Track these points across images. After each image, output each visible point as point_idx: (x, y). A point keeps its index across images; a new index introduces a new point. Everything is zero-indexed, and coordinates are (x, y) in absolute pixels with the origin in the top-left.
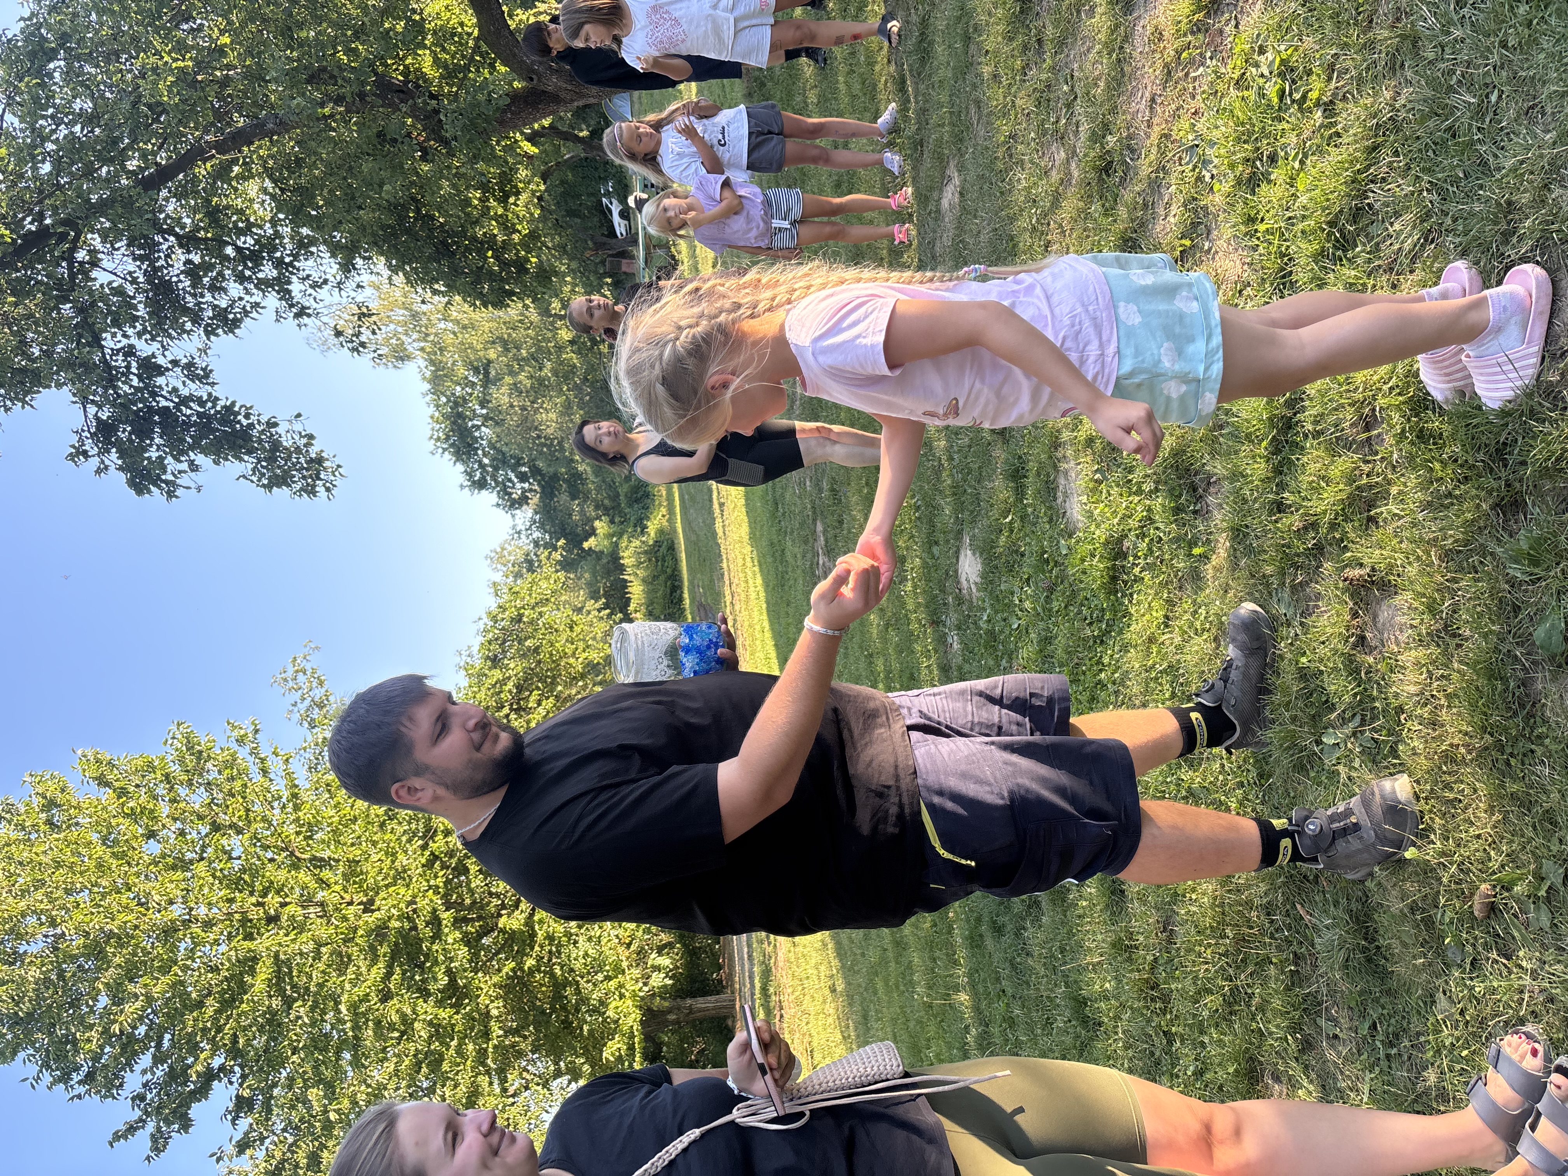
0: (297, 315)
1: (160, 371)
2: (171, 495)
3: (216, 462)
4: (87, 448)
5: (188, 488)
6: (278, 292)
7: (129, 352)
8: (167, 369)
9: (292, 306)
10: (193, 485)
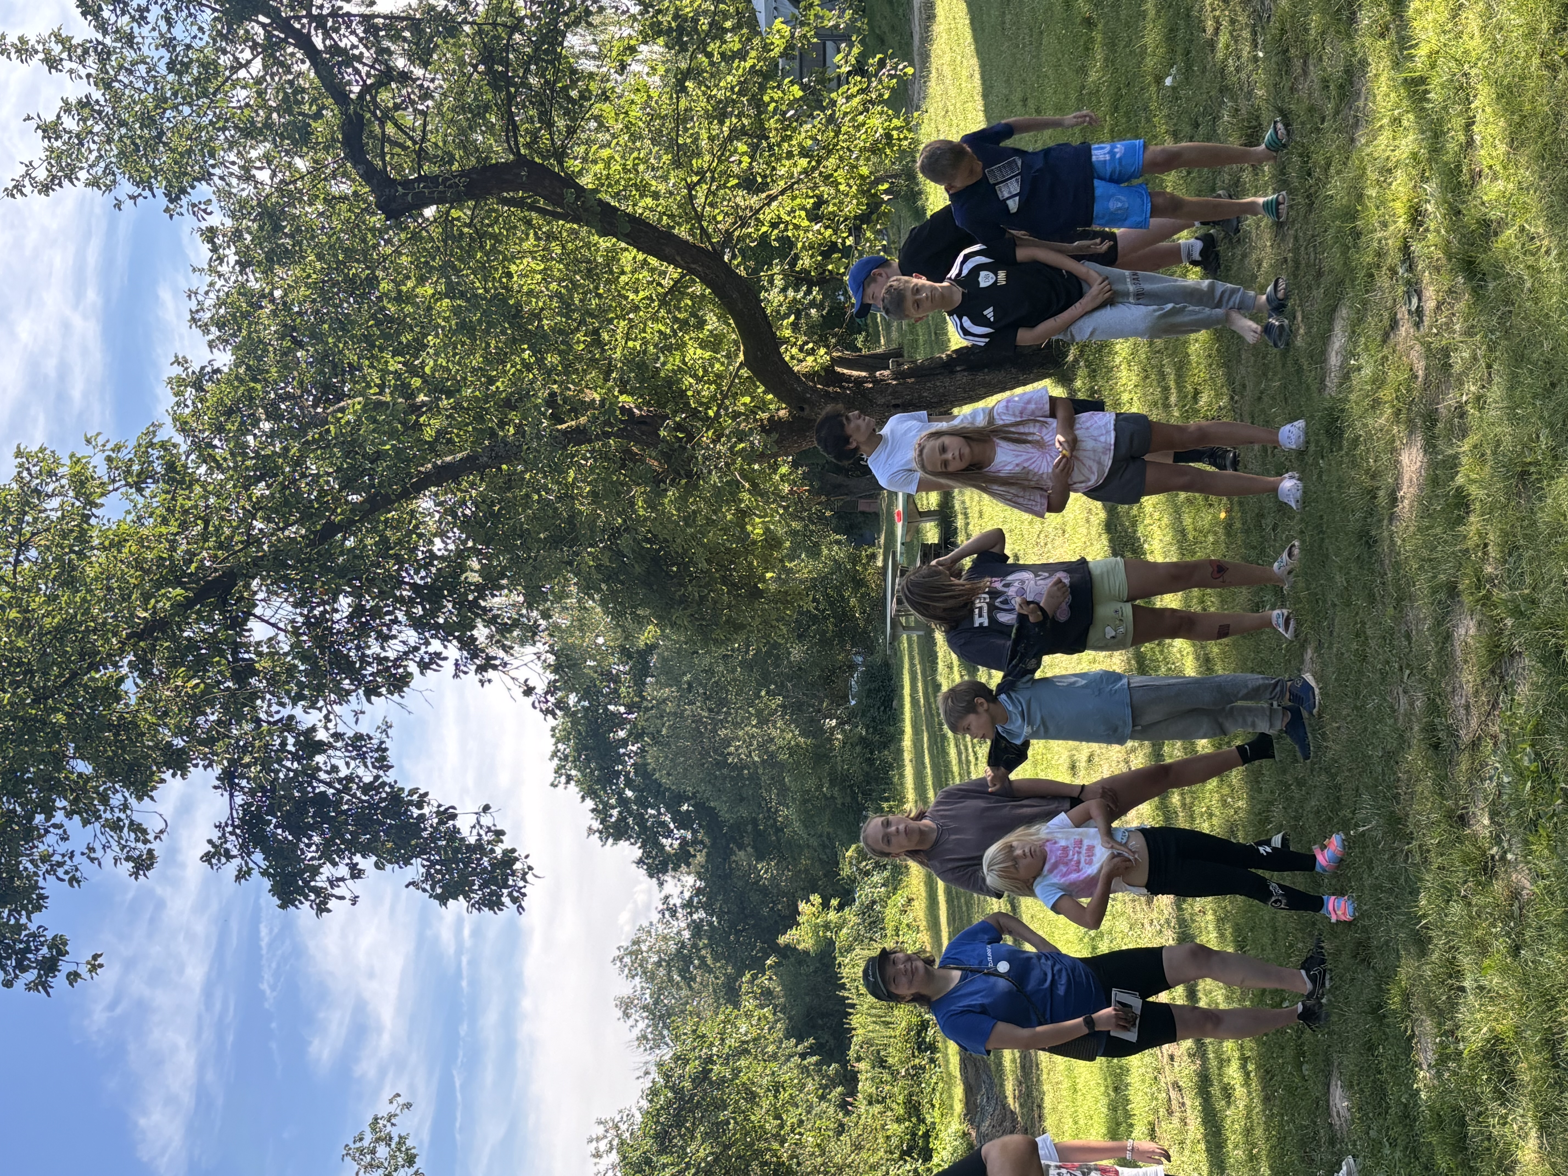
0: (481, 669)
1: (320, 747)
2: (322, 908)
3: (378, 866)
4: (228, 846)
5: (342, 898)
6: (459, 639)
7: (288, 724)
8: (330, 746)
9: (474, 656)
10: (348, 895)
